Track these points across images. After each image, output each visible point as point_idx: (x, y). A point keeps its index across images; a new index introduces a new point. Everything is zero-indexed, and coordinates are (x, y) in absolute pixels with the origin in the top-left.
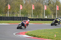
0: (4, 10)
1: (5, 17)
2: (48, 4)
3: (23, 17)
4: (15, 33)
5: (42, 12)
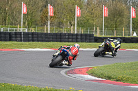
1: (42, 34)
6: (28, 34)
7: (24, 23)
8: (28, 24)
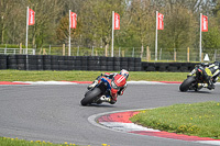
0: (54, 33)
1: (59, 58)
2: (215, 12)
3: (121, 59)
4: (94, 116)
5: (191, 41)
6: (36, 57)
7: (30, 40)
8: (37, 42)
